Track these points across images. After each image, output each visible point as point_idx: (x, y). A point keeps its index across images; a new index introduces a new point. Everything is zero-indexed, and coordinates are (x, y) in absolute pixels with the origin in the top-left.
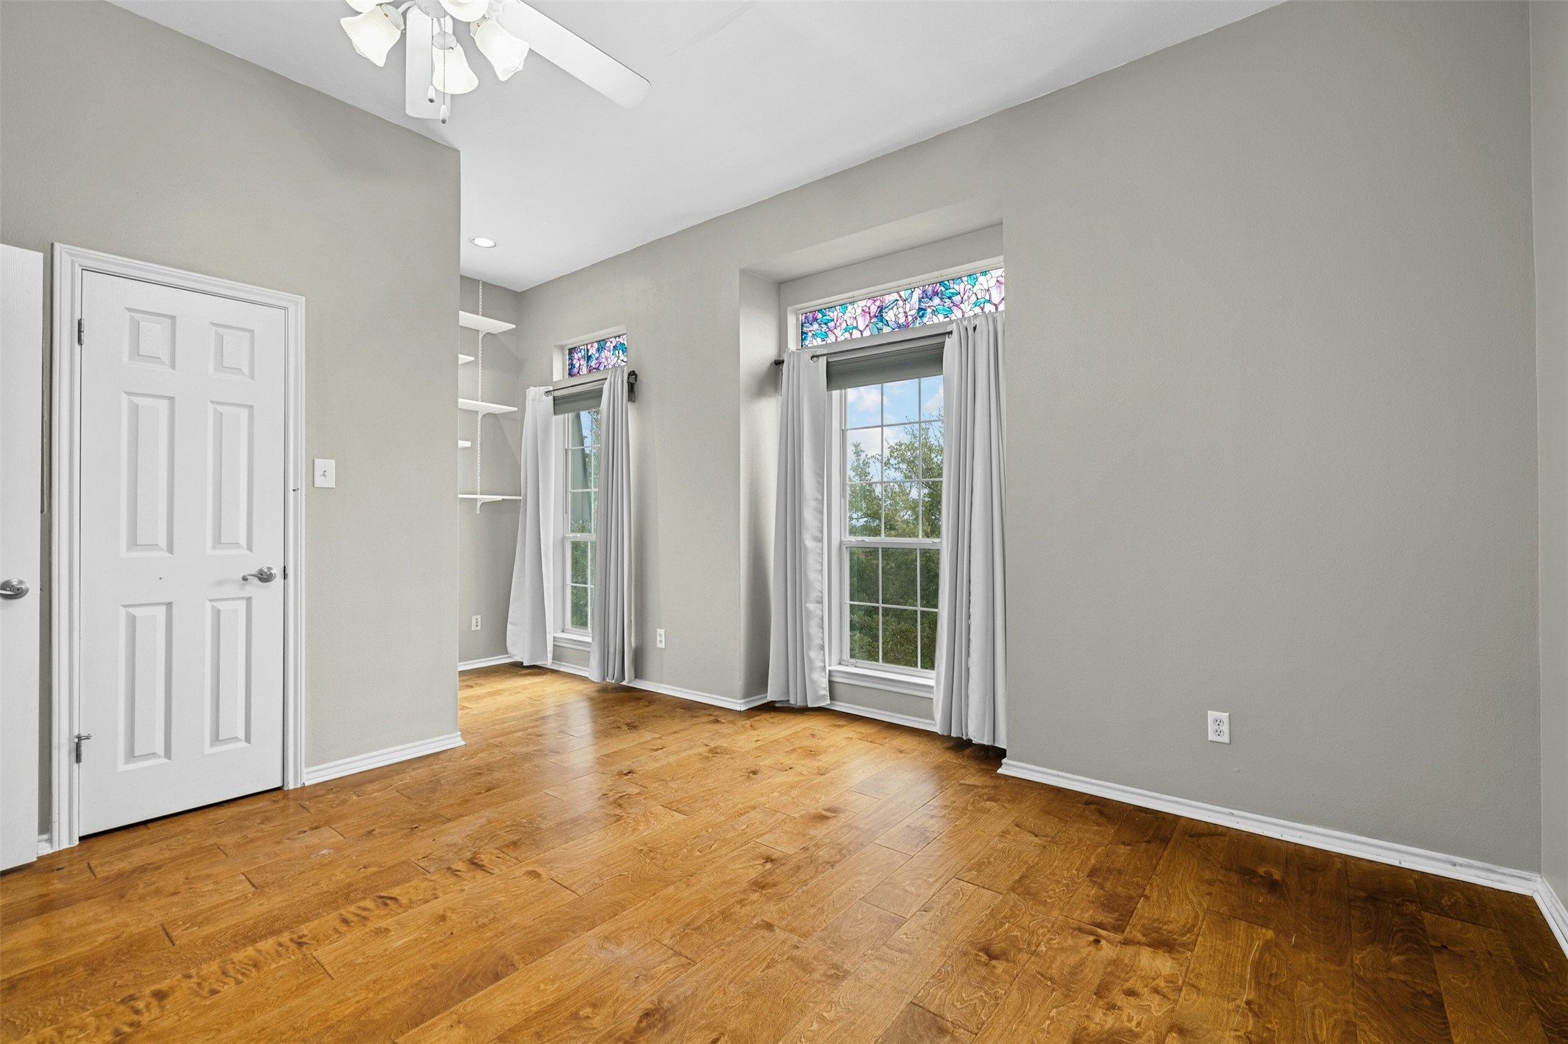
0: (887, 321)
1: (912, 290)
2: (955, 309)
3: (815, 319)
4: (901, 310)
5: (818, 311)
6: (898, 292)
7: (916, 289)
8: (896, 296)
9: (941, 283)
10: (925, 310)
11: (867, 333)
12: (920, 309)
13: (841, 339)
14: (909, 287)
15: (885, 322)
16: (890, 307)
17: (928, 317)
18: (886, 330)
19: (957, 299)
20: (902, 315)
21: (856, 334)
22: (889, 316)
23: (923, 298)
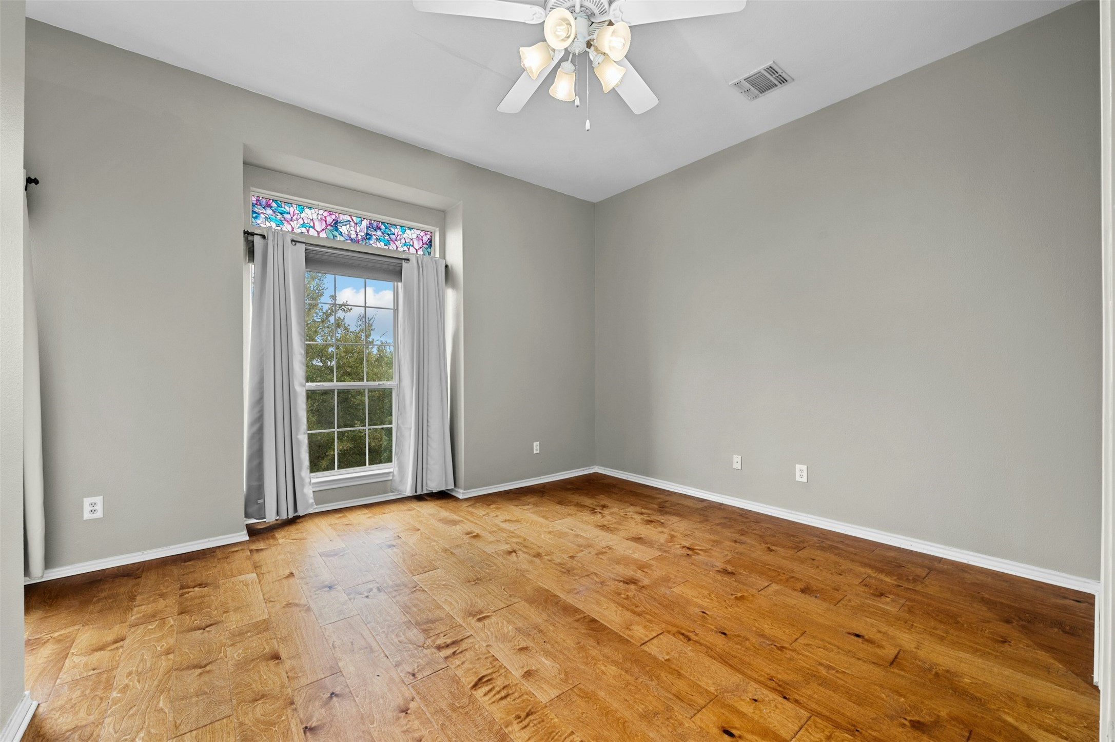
0: (341, 232)
1: (363, 219)
2: (392, 243)
3: (270, 206)
4: (352, 229)
5: (273, 200)
6: (351, 216)
7: (365, 220)
8: (349, 218)
9: (383, 223)
10: (371, 235)
11: (323, 235)
12: (367, 234)
13: (297, 231)
14: (361, 216)
15: (340, 233)
16: (344, 223)
17: (373, 241)
18: (339, 238)
19: (393, 237)
20: (353, 233)
21: (312, 232)
22: (344, 229)
23: (370, 227)
